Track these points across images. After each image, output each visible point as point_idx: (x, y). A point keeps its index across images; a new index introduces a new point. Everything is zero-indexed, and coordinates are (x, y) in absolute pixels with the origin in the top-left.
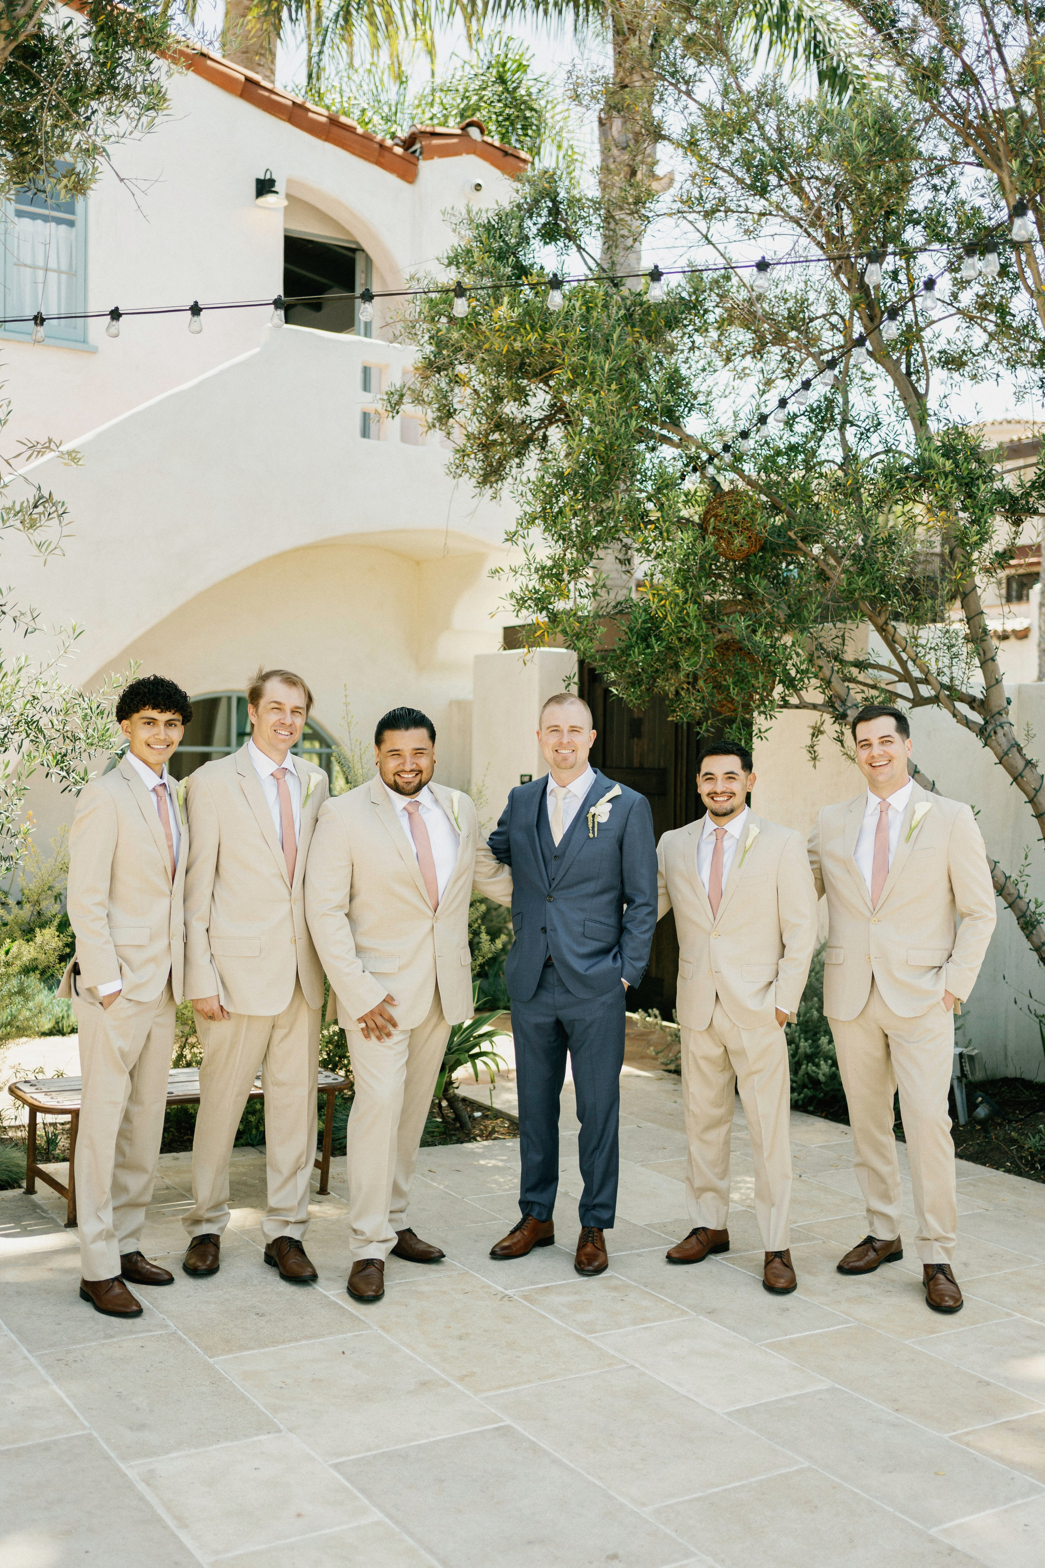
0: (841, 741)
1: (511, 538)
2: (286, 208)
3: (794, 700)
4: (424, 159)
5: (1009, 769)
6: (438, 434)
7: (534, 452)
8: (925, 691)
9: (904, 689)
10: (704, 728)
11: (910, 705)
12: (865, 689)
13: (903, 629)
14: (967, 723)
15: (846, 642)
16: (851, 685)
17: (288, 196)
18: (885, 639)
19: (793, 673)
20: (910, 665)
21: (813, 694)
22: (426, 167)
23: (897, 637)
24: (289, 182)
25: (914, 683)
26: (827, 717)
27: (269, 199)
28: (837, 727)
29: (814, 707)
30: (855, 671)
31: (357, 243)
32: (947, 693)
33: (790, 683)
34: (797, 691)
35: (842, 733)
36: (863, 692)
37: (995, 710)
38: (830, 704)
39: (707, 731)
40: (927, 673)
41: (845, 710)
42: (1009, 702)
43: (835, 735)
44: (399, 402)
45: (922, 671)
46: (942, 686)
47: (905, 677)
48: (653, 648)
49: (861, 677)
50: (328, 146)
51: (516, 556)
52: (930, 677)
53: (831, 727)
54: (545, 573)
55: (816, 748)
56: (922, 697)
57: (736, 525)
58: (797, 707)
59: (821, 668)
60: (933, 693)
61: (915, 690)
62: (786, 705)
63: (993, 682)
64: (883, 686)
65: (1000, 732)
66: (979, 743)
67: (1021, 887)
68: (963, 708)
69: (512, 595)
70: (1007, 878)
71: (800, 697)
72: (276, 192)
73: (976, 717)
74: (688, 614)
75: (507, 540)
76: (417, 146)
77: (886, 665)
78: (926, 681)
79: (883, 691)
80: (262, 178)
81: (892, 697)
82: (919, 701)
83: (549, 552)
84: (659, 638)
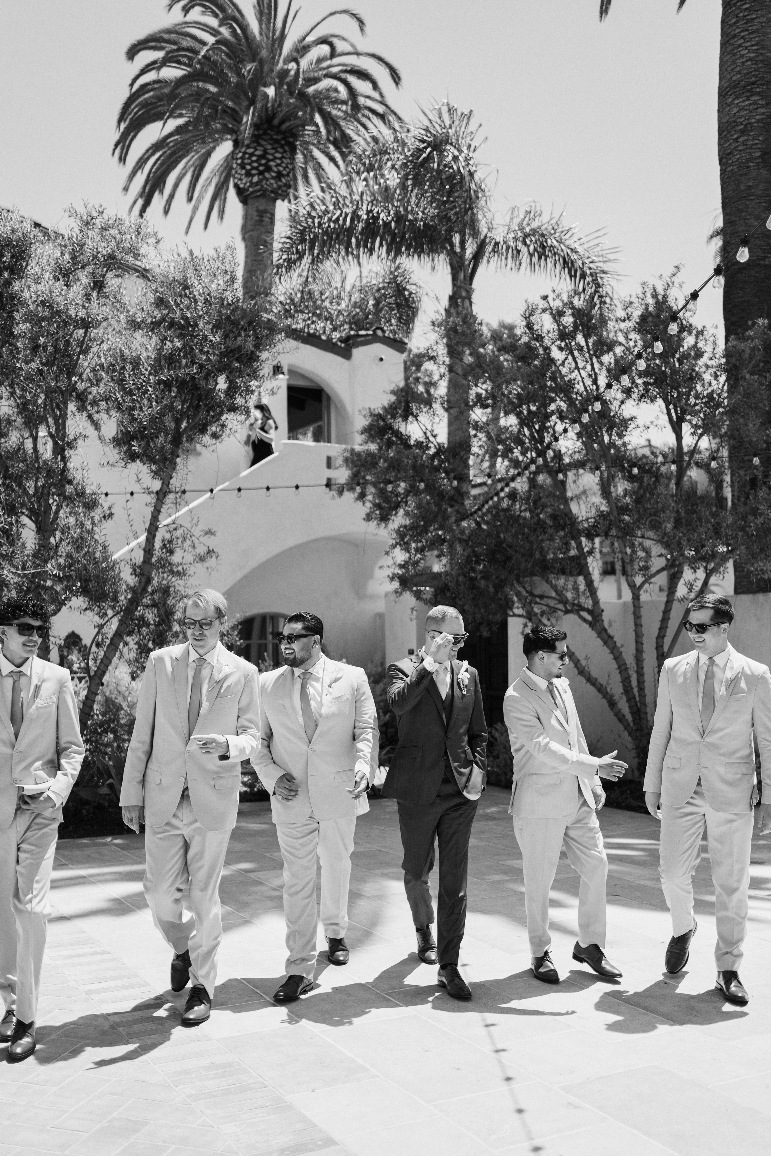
1: (387, 553)
4: (355, 348)
5: (602, 639)
6: (360, 504)
8: (569, 608)
14: (585, 620)
22: (356, 351)
27: (280, 376)
29: (519, 616)
30: (538, 600)
31: (322, 387)
37: (596, 614)
42: (603, 611)
44: (343, 491)
46: (574, 604)
47: (560, 602)
49: (542, 602)
54: (401, 566)
61: (566, 607)
63: (596, 602)
65: (598, 624)
66: (590, 630)
67: (609, 689)
68: (585, 614)
69: (389, 576)
70: (602, 685)
73: (589, 618)
76: (351, 342)
80: (276, 364)
81: (555, 610)
82: (567, 612)
83: (403, 558)
84: (449, 590)
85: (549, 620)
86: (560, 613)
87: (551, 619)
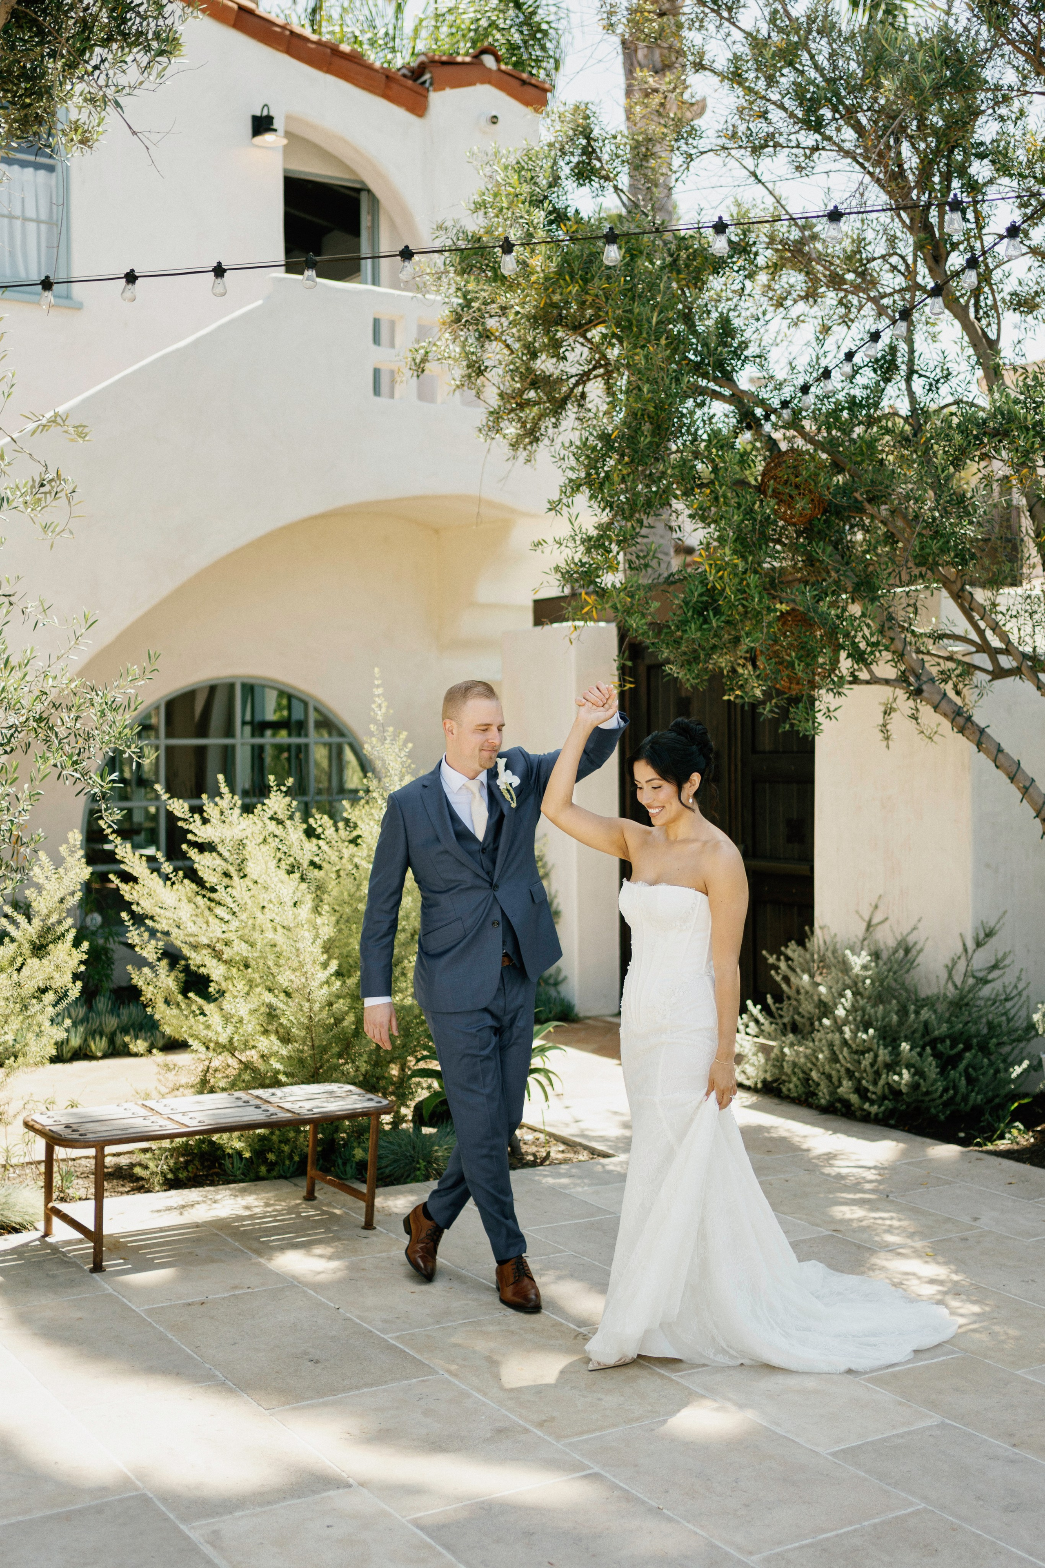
0: (916, 719)
1: (554, 507)
2: (285, 147)
3: (864, 675)
4: (435, 90)
6: (468, 393)
7: (571, 410)
8: (1006, 662)
9: (982, 660)
10: (767, 709)
11: (990, 677)
12: (941, 661)
13: (981, 595)
15: (919, 611)
16: (926, 658)
17: (288, 134)
18: (962, 607)
19: (863, 645)
20: (989, 634)
21: (885, 668)
22: (436, 99)
23: (974, 605)
24: (289, 118)
25: (993, 653)
26: (901, 693)
27: (268, 137)
28: (911, 703)
29: (887, 682)
30: (928, 643)
31: (362, 182)
32: (1030, 664)
33: (859, 657)
34: (868, 665)
35: (917, 710)
36: (939, 664)
38: (903, 680)
39: (771, 711)
40: (1008, 642)
41: (920, 685)
43: (910, 712)
44: (426, 361)
45: (1001, 641)
46: (1024, 655)
47: (984, 647)
48: (710, 623)
49: (935, 649)
50: (330, 79)
51: (560, 527)
52: (1010, 648)
53: (904, 703)
54: (591, 544)
55: (888, 727)
56: (1002, 669)
57: (797, 487)
58: (868, 682)
59: (892, 639)
60: (1015, 664)
61: (995, 661)
62: (856, 680)
64: (960, 657)
69: (557, 569)
71: (870, 672)
72: (275, 130)
74: (748, 585)
75: (550, 510)
76: (426, 76)
77: (962, 634)
78: (1007, 652)
79: (959, 663)
80: (258, 114)
81: (969, 669)
82: (999, 673)
83: (595, 521)
84: (717, 612)
85: (958, 693)
86: (985, 677)
87: (965, 691)
